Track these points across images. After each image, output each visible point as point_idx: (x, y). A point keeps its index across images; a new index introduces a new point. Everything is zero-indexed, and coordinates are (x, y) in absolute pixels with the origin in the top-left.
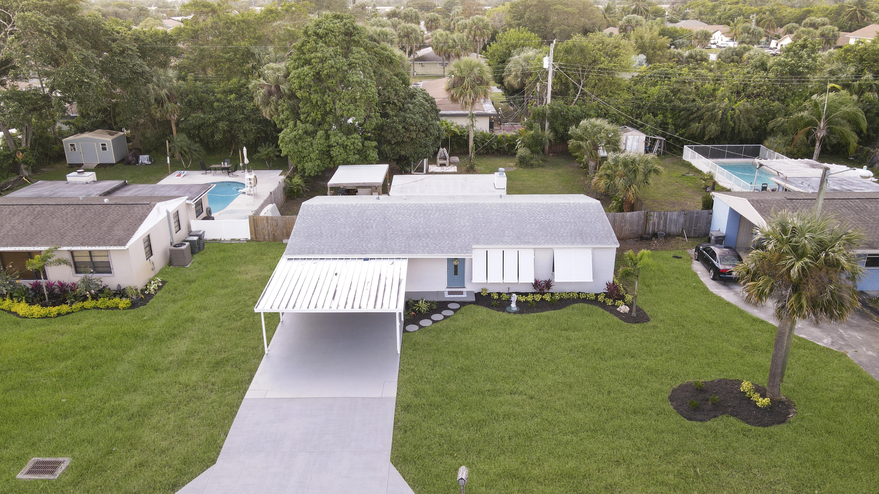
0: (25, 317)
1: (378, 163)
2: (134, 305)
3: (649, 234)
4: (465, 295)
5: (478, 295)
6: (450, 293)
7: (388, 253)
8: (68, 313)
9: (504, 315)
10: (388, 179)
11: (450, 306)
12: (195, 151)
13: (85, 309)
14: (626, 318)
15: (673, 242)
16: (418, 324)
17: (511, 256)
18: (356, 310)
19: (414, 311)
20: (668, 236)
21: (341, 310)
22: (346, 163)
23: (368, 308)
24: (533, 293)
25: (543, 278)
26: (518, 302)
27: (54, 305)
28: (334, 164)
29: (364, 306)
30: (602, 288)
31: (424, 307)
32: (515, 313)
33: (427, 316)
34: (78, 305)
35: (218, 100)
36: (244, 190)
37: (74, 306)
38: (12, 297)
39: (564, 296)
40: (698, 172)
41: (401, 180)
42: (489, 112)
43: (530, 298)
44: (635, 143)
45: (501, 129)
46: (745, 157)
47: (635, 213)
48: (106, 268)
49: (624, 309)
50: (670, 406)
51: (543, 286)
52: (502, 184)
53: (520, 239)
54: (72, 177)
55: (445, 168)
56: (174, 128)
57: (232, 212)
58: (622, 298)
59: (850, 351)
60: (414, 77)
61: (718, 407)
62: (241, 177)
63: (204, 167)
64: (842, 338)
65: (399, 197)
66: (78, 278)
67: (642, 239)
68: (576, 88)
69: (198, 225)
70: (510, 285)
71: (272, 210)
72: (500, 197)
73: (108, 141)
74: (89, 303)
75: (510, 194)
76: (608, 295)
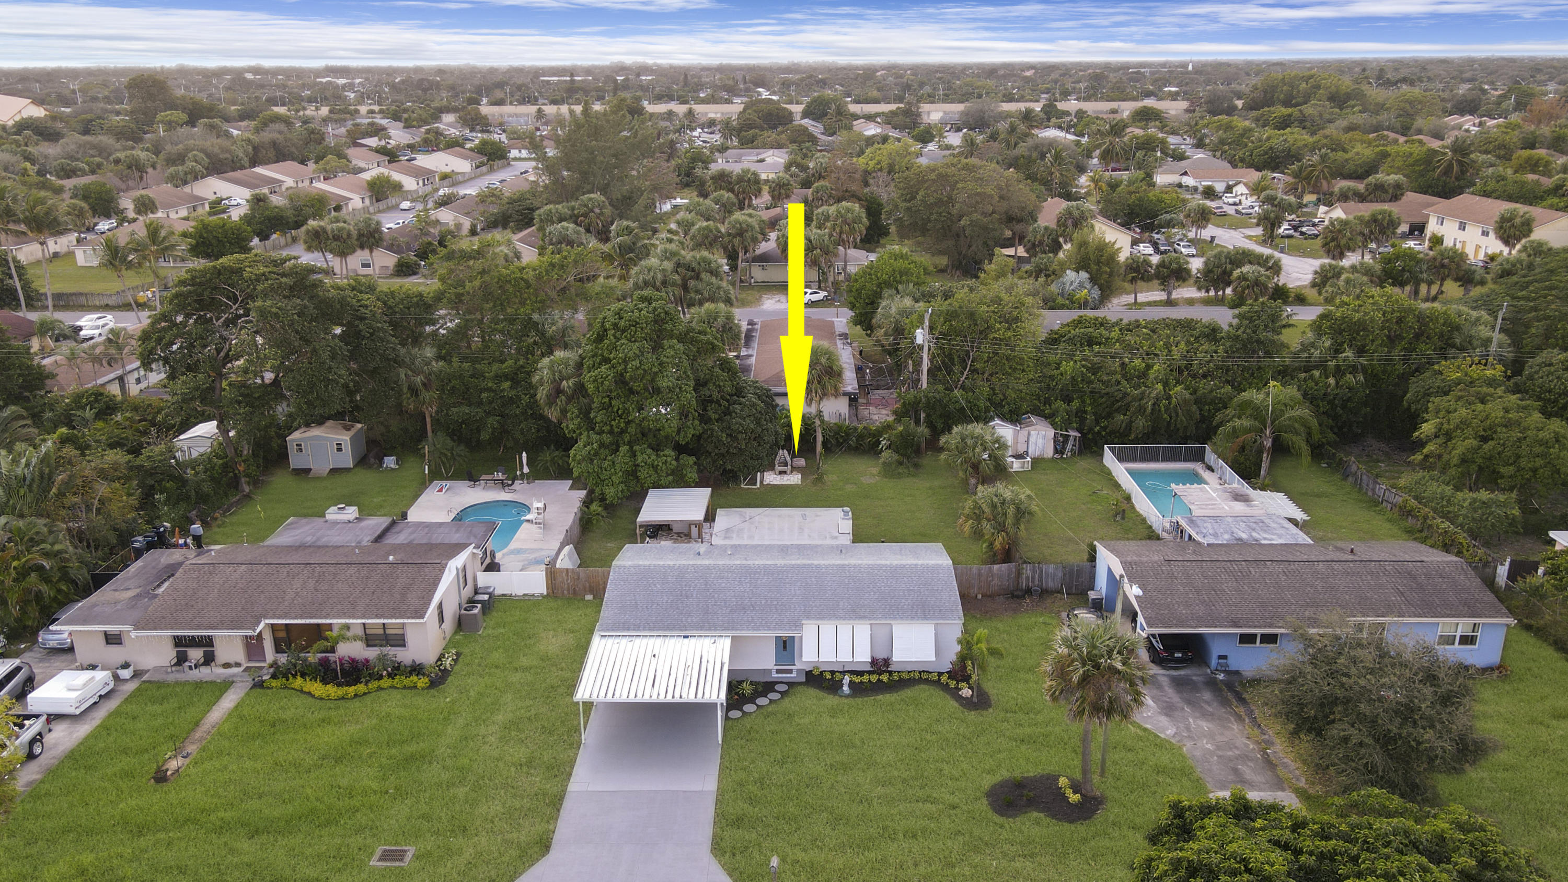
0: (322, 699)
1: (698, 485)
2: (433, 684)
3: (1021, 590)
4: (794, 675)
5: (809, 674)
6: (778, 671)
7: (710, 629)
8: (365, 694)
9: (830, 700)
10: (710, 517)
11: (777, 687)
12: (460, 456)
13: (382, 689)
14: (968, 704)
15: (1049, 601)
16: (741, 710)
17: (845, 629)
18: (677, 699)
19: (737, 694)
20: (1045, 593)
21: (662, 699)
22: (657, 486)
23: (689, 696)
24: (869, 673)
25: (881, 655)
26: (851, 683)
27: (349, 684)
28: (642, 487)
29: (684, 695)
30: (946, 666)
31: (748, 689)
32: (847, 696)
33: (752, 700)
34: (373, 685)
35: (489, 390)
36: (529, 517)
37: (370, 686)
38: (303, 675)
39: (904, 675)
40: (1117, 486)
41: (724, 518)
42: (849, 389)
43: (865, 678)
44: (1040, 442)
45: (868, 404)
46: (1185, 460)
47: (1005, 566)
48: (400, 641)
49: (966, 692)
50: (985, 801)
51: (880, 665)
52: (847, 526)
53: (855, 613)
54: (332, 514)
55: (785, 477)
56: (428, 420)
57: (518, 551)
58: (967, 679)
59: (1189, 744)
60: (750, 287)
61: (1032, 803)
62: (520, 492)
63: (472, 478)
64: (1188, 728)
65: (723, 548)
66: (372, 654)
67: (1013, 596)
68: (963, 362)
69: (485, 579)
70: (844, 663)
71: (569, 554)
72: (841, 550)
73: (345, 438)
74: (386, 682)
75: (856, 540)
76: (952, 674)
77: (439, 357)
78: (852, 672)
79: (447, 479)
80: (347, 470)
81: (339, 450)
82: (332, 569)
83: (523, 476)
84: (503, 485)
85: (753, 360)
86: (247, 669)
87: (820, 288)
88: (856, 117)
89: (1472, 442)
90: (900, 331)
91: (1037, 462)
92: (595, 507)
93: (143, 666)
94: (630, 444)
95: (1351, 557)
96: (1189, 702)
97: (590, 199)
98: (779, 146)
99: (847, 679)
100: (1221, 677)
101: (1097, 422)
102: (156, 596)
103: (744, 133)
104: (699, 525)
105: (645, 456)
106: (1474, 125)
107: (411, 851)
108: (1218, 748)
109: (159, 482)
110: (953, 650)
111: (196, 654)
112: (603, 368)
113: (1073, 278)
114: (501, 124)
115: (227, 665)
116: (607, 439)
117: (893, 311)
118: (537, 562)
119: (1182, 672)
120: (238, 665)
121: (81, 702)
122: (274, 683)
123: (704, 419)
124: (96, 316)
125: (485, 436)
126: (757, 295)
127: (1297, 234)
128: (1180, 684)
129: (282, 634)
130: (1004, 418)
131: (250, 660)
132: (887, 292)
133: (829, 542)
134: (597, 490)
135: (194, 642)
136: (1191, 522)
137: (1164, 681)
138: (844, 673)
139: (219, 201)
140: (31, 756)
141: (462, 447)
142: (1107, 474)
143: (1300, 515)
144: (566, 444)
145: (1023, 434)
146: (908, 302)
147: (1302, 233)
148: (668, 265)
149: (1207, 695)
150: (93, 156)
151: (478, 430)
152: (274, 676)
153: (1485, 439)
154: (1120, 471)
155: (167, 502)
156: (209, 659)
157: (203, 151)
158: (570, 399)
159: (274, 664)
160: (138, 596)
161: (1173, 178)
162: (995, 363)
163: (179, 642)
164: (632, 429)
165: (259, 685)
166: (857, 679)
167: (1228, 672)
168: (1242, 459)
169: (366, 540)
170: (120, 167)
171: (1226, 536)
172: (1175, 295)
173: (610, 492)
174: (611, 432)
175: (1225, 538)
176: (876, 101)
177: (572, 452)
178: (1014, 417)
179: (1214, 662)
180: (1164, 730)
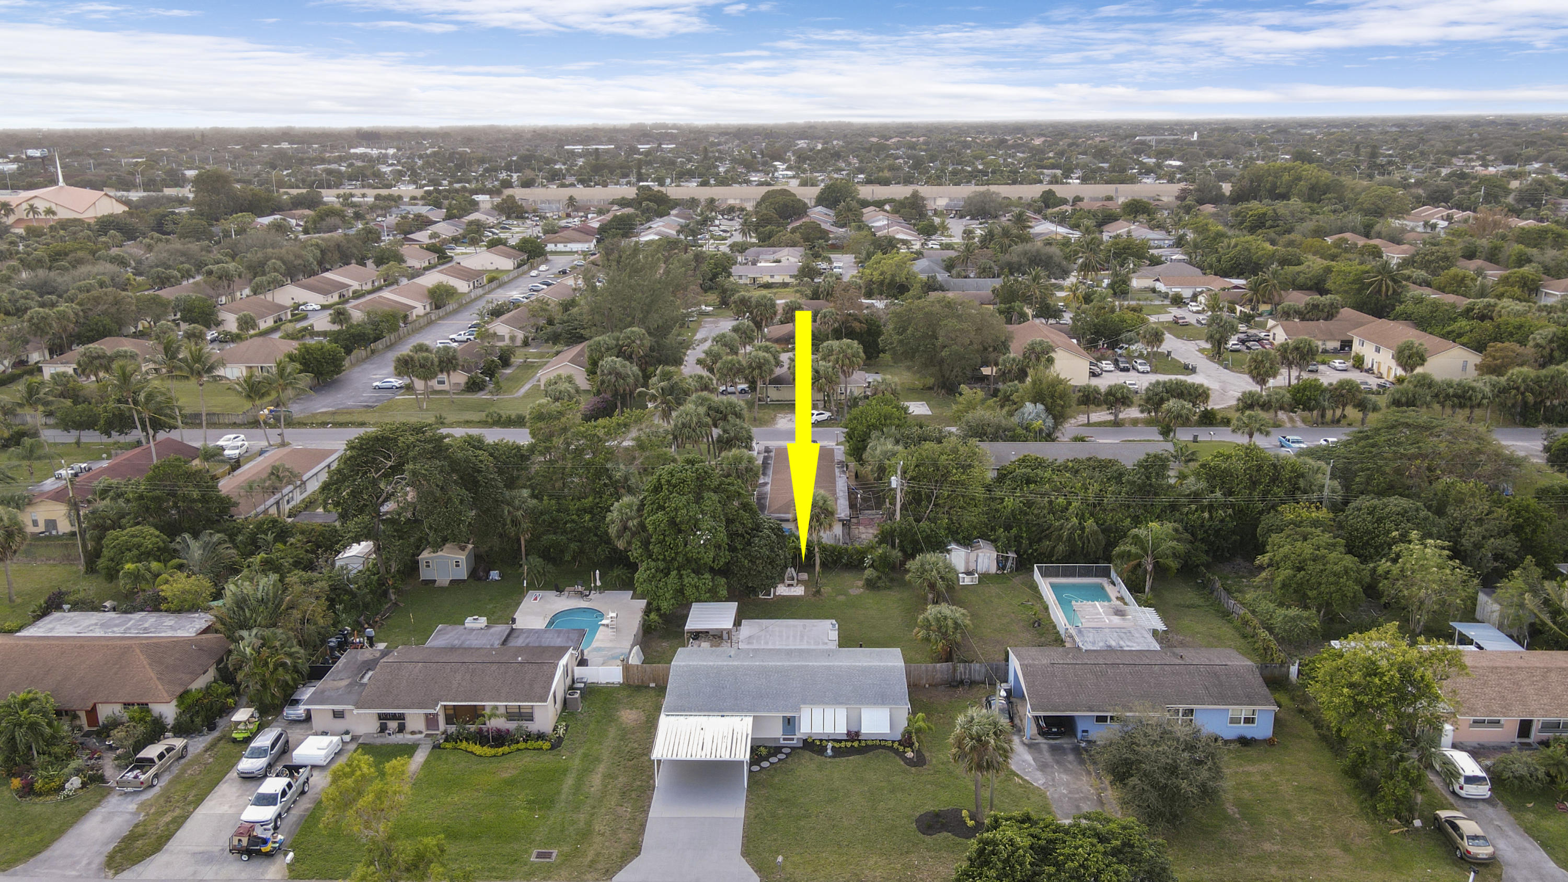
0: (481, 756)
1: (728, 600)
2: (553, 747)
3: (956, 682)
4: (795, 742)
5: (805, 741)
6: (784, 739)
7: (739, 711)
8: (509, 753)
9: (818, 758)
10: (737, 623)
11: (784, 750)
12: (549, 572)
13: (519, 750)
14: (910, 763)
15: (975, 689)
16: (760, 766)
17: (829, 712)
18: (718, 758)
19: (757, 755)
20: (973, 683)
21: (708, 758)
22: (698, 600)
23: (726, 757)
24: (846, 741)
25: (853, 729)
26: (833, 748)
27: (498, 746)
28: (688, 601)
29: (723, 756)
30: (897, 736)
31: (764, 752)
32: (831, 757)
33: (767, 759)
34: (514, 747)
35: (573, 521)
36: (604, 622)
37: (512, 747)
38: (467, 740)
39: (869, 743)
40: (1040, 597)
41: (749, 628)
42: (842, 516)
43: (843, 745)
44: (986, 561)
45: (858, 524)
46: (1096, 576)
47: (944, 664)
48: (530, 717)
49: (910, 754)
50: (914, 825)
51: (853, 736)
52: (834, 635)
53: (836, 700)
54: (469, 622)
55: (793, 589)
56: (523, 542)
57: (598, 649)
58: (911, 745)
59: (1052, 790)
60: (767, 406)
61: (944, 827)
62: (596, 601)
63: (559, 590)
64: (1053, 780)
65: (747, 652)
66: (512, 726)
67: (951, 686)
68: (929, 497)
69: (579, 672)
70: (829, 734)
71: (637, 653)
72: (828, 654)
73: (462, 557)
74: (522, 745)
75: (840, 646)
76: (900, 743)
77: (533, 496)
78: (834, 740)
79: (539, 589)
80: (464, 581)
81: (457, 566)
82: (480, 666)
83: (596, 588)
84: (582, 595)
85: (769, 487)
86: (427, 736)
87: (825, 408)
88: (865, 204)
89: (1289, 572)
90: (882, 472)
91: (985, 578)
92: (653, 616)
93: (358, 733)
94: (678, 569)
95: (1180, 661)
96: (1058, 762)
97: (633, 332)
98: (794, 245)
99: (830, 745)
100: (1083, 745)
101: (1031, 545)
102: (362, 685)
103: (761, 229)
104: (729, 632)
105: (690, 579)
106: (1442, 218)
107: (555, 852)
108: (1070, 792)
109: (338, 595)
110: (903, 724)
111: (393, 725)
112: (660, 514)
113: (1032, 410)
114: (535, 211)
115: (413, 733)
116: (661, 565)
117: (878, 452)
118: (614, 658)
119: (1058, 742)
120: (421, 732)
121: (326, 757)
122: (448, 745)
123: (732, 549)
124: (233, 436)
125: (568, 557)
126: (772, 413)
127: (1244, 348)
128: (1054, 749)
129: (451, 712)
130: (959, 543)
131: (428, 729)
132: (875, 434)
133: (821, 647)
134: (655, 604)
135: (394, 717)
136: (1080, 632)
137: (1044, 747)
138: (828, 741)
139: (297, 306)
140: (303, 793)
141: (550, 566)
142: (1035, 588)
143: (1161, 626)
144: (634, 567)
145: (973, 556)
146: (890, 446)
147: (1248, 348)
148: (702, 410)
149: (1071, 757)
150: (182, 263)
151: (562, 551)
152: (446, 740)
153: (1300, 569)
154: (1044, 585)
155: (345, 610)
156: (401, 729)
157: (281, 259)
158: (633, 534)
159: (445, 732)
160: (350, 685)
161: (1148, 283)
162: (952, 500)
163: (381, 717)
164: (680, 559)
165: (437, 747)
166: (837, 745)
167: (1089, 742)
168: (1134, 578)
169: (497, 644)
170: (213, 278)
171: (1101, 644)
172: (1121, 416)
173: (664, 605)
174: (664, 560)
175: (1099, 646)
176: (886, 182)
177: (636, 576)
178: (967, 542)
179: (1079, 734)
180: (1036, 781)
